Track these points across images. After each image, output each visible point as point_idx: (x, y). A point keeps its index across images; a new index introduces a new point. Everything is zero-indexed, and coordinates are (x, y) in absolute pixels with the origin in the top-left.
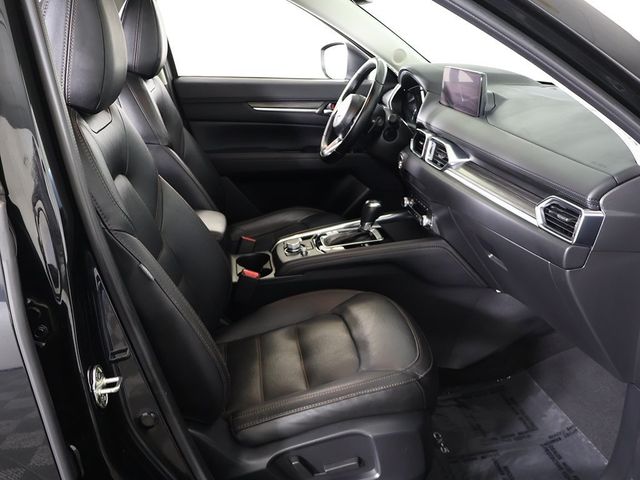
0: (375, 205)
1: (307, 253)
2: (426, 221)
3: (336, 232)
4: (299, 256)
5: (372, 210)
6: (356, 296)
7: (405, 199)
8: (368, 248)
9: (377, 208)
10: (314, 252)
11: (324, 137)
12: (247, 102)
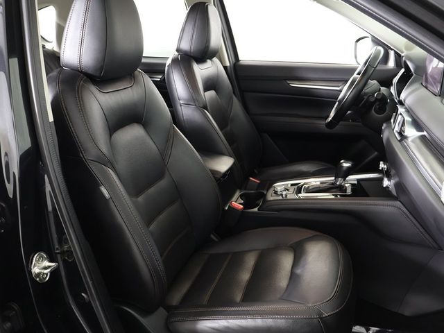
0: (346, 165)
1: (286, 196)
2: (386, 183)
3: (318, 183)
4: (281, 198)
5: (344, 169)
6: (314, 236)
7: (381, 163)
8: (340, 199)
9: (348, 168)
10: (292, 196)
11: (334, 109)
12: (285, 80)
